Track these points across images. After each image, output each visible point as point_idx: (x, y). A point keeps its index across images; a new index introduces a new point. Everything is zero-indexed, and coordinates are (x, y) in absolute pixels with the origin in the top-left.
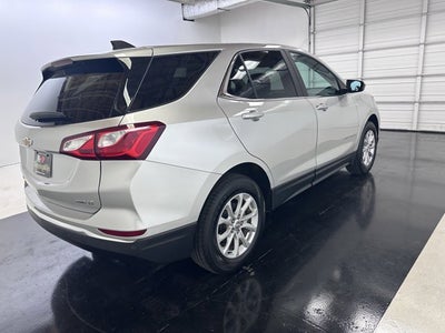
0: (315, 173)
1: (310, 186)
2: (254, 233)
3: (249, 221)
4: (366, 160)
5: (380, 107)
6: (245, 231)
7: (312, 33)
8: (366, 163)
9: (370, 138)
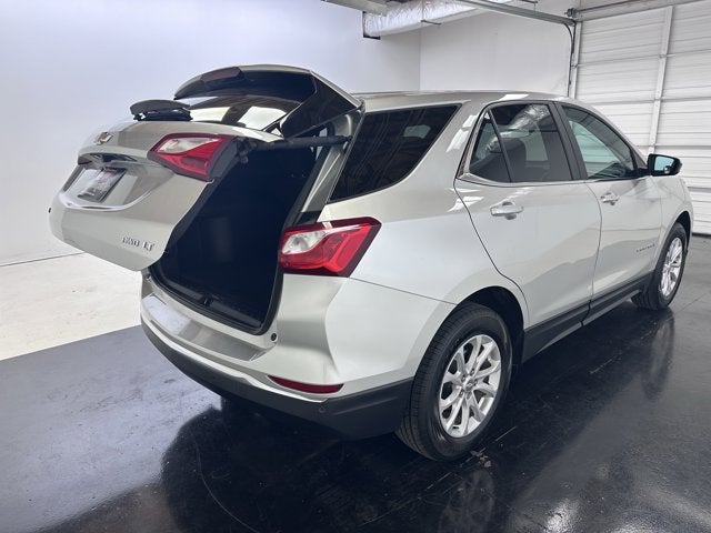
0: (589, 306)
1: (579, 325)
2: (491, 400)
3: (486, 380)
4: (666, 286)
5: (693, 196)
6: (479, 394)
7: (575, 66)
8: (665, 291)
9: (676, 250)
